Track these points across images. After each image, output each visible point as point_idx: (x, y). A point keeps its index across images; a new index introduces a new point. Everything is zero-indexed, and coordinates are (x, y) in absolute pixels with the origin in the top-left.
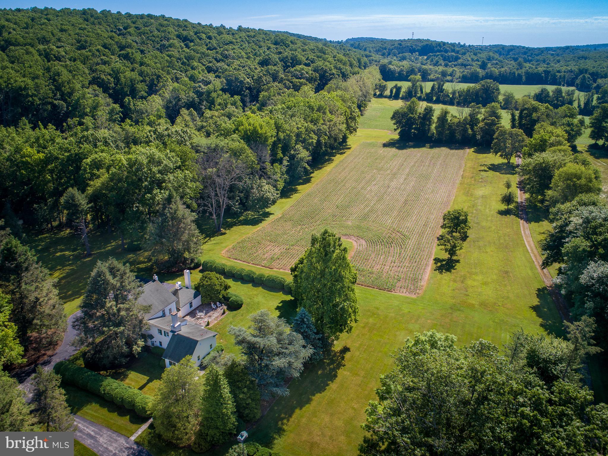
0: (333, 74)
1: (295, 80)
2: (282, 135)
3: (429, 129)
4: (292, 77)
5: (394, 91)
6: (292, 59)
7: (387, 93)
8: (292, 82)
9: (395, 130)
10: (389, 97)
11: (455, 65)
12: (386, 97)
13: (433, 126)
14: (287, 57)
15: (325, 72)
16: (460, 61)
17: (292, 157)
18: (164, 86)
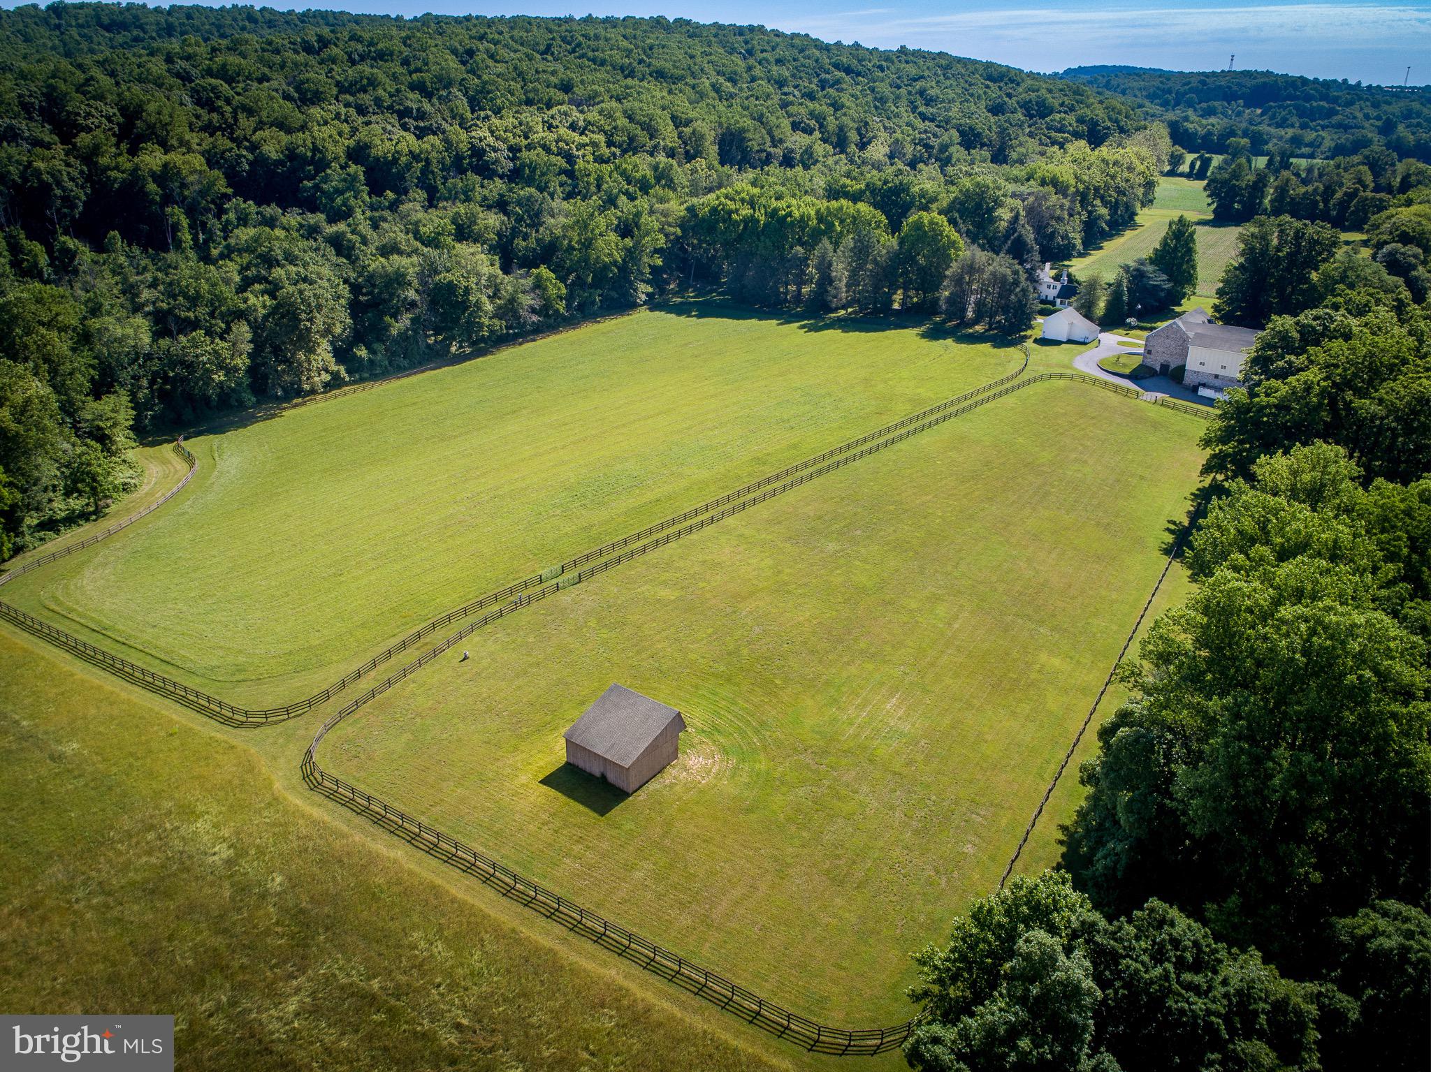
0: (1108, 128)
1: (1053, 134)
2: (1081, 187)
3: (1261, 202)
4: (1048, 129)
5: (1198, 164)
6: (1037, 104)
7: (1185, 168)
8: (1049, 138)
9: (1209, 205)
10: (1188, 176)
11: (1323, 128)
12: (1182, 175)
13: (1266, 201)
14: (1030, 101)
15: (1096, 124)
16: (1335, 119)
17: (1090, 213)
18: (874, 137)
